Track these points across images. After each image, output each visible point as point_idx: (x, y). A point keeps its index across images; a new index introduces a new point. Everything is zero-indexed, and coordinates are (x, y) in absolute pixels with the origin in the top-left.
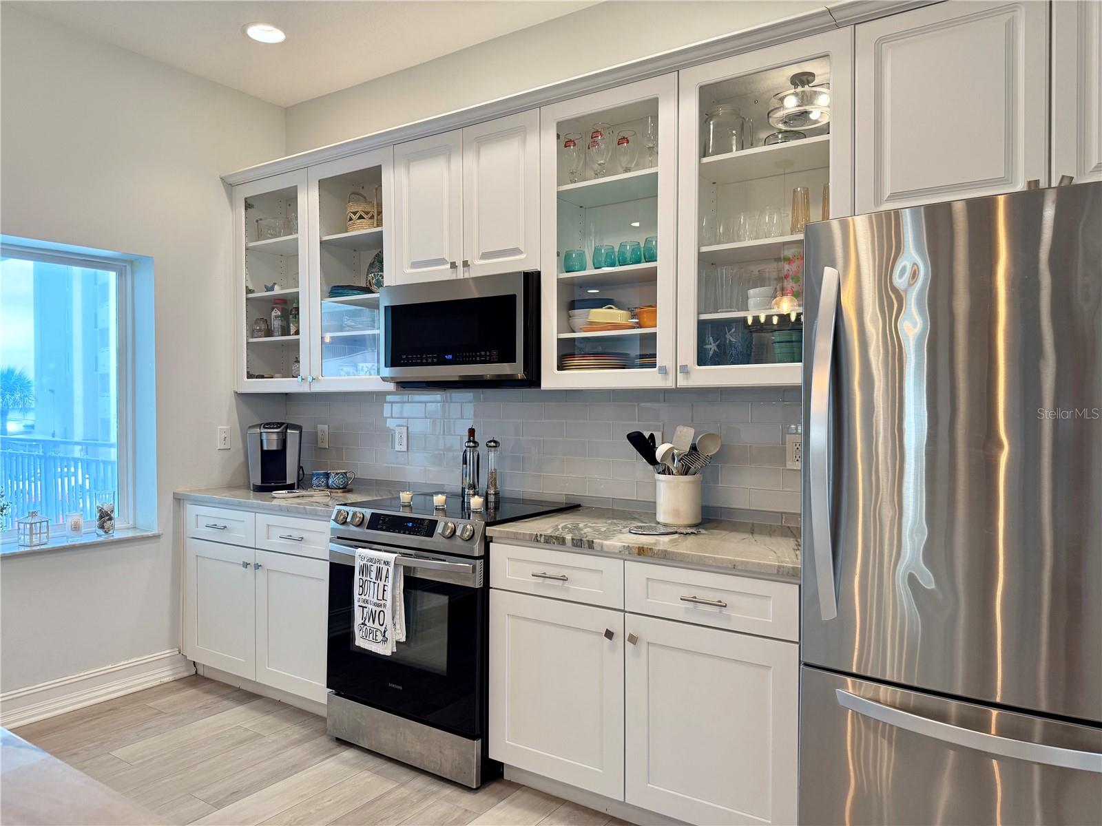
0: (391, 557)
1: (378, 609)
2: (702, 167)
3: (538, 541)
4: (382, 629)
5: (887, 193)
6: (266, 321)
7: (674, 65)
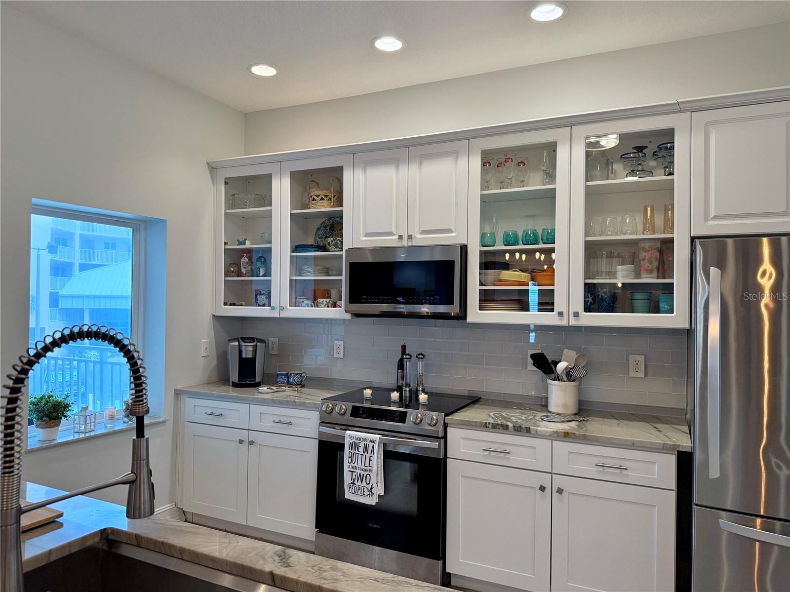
0: (377, 437)
1: (365, 473)
2: (587, 187)
3: (486, 427)
4: (369, 487)
5: (712, 213)
6: (238, 265)
7: (570, 123)
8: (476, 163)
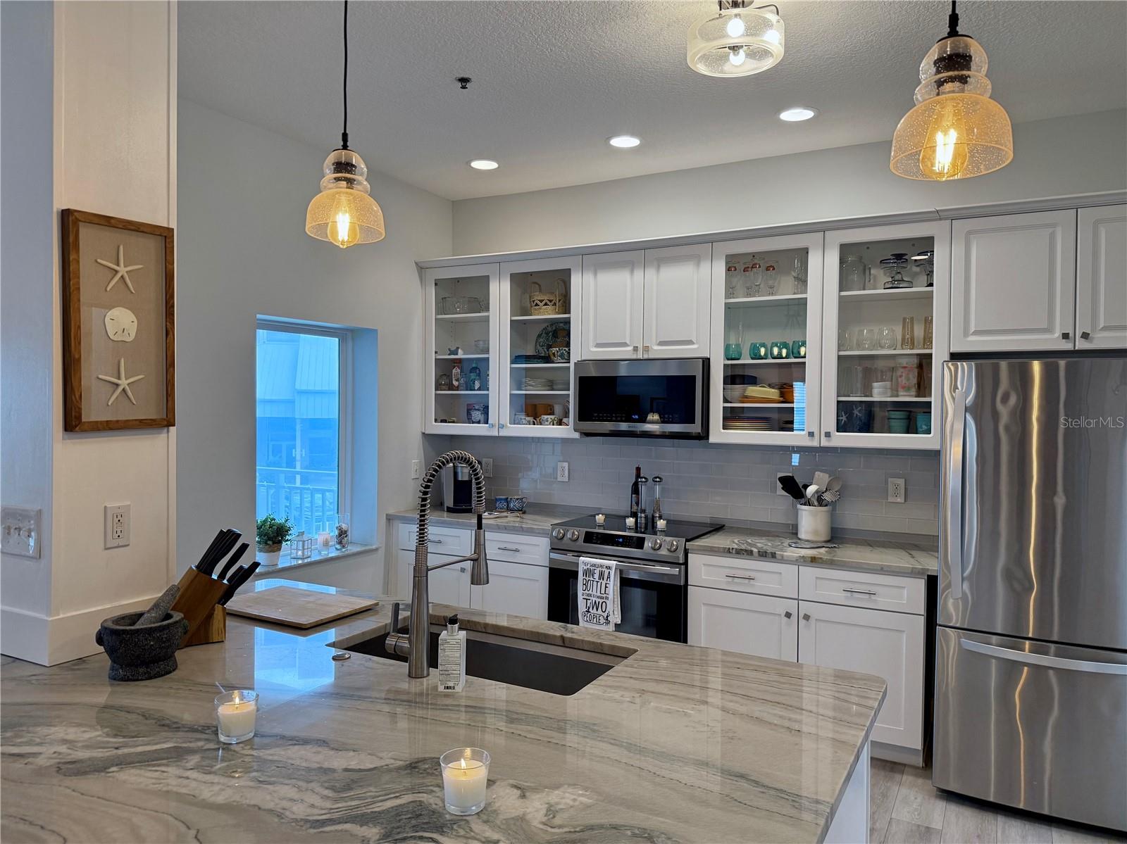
0: (613, 563)
1: (601, 601)
2: (840, 297)
3: (730, 552)
4: (605, 614)
6: (449, 376)
7: (822, 228)
8: (720, 268)
